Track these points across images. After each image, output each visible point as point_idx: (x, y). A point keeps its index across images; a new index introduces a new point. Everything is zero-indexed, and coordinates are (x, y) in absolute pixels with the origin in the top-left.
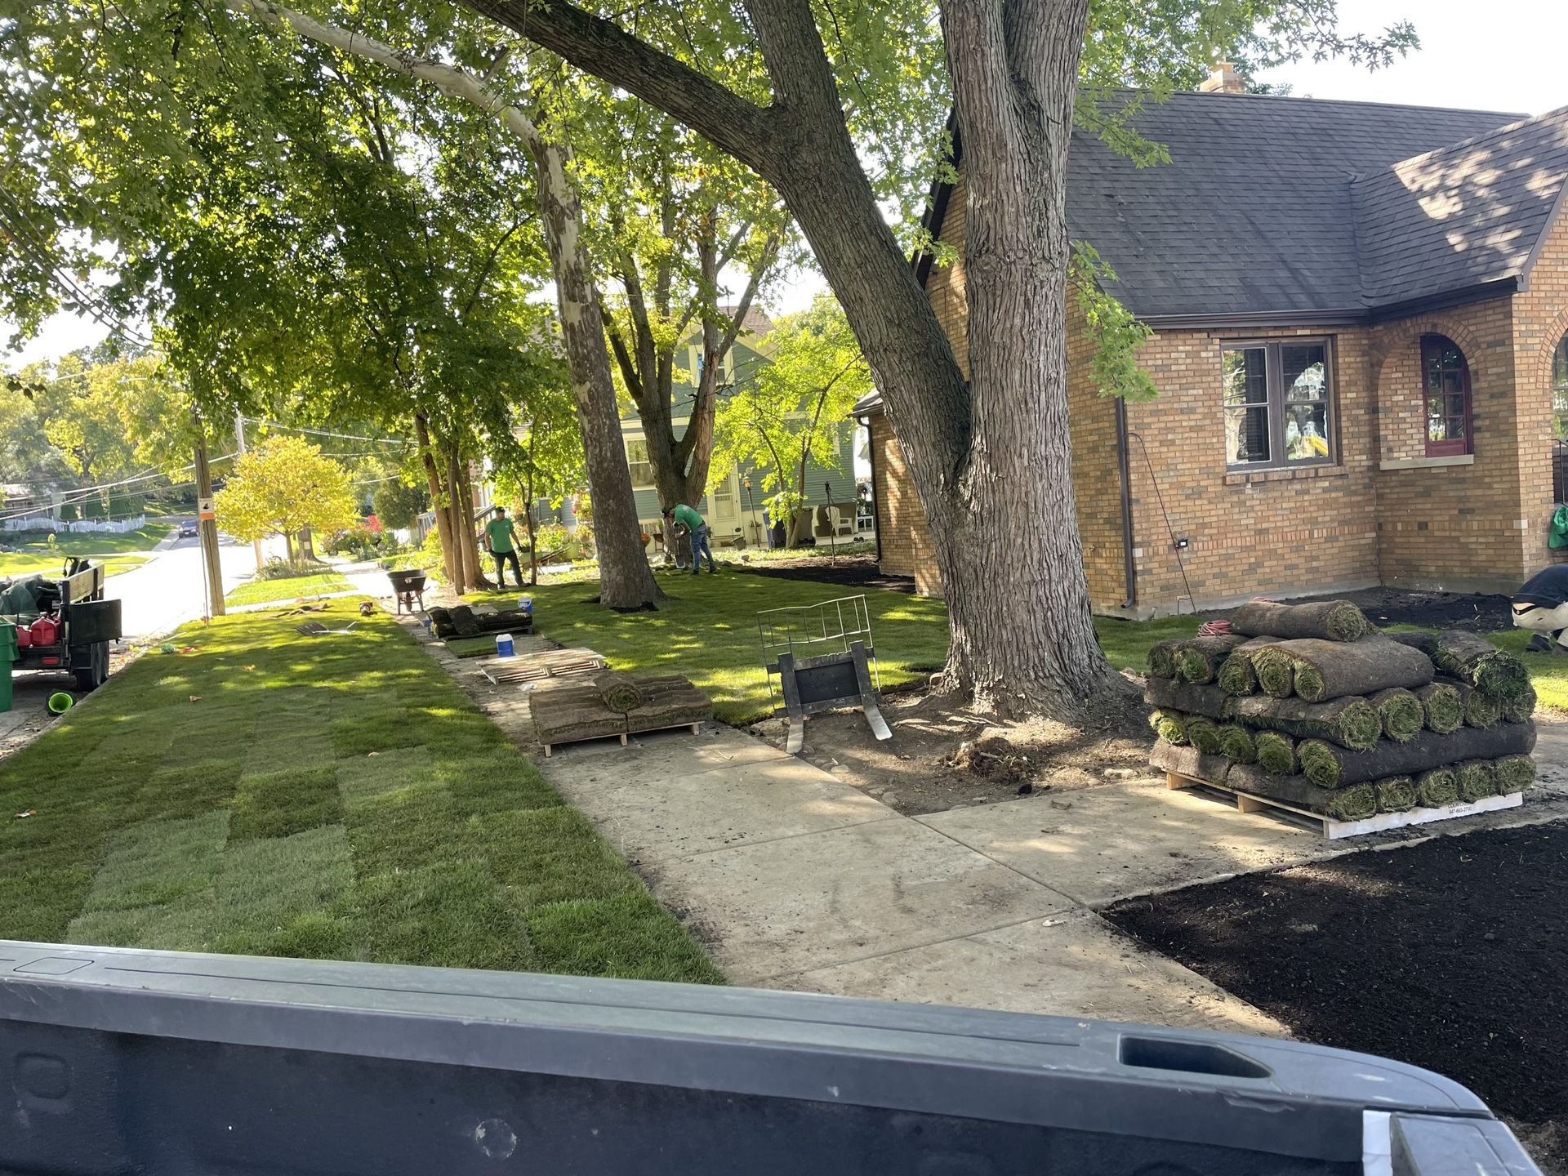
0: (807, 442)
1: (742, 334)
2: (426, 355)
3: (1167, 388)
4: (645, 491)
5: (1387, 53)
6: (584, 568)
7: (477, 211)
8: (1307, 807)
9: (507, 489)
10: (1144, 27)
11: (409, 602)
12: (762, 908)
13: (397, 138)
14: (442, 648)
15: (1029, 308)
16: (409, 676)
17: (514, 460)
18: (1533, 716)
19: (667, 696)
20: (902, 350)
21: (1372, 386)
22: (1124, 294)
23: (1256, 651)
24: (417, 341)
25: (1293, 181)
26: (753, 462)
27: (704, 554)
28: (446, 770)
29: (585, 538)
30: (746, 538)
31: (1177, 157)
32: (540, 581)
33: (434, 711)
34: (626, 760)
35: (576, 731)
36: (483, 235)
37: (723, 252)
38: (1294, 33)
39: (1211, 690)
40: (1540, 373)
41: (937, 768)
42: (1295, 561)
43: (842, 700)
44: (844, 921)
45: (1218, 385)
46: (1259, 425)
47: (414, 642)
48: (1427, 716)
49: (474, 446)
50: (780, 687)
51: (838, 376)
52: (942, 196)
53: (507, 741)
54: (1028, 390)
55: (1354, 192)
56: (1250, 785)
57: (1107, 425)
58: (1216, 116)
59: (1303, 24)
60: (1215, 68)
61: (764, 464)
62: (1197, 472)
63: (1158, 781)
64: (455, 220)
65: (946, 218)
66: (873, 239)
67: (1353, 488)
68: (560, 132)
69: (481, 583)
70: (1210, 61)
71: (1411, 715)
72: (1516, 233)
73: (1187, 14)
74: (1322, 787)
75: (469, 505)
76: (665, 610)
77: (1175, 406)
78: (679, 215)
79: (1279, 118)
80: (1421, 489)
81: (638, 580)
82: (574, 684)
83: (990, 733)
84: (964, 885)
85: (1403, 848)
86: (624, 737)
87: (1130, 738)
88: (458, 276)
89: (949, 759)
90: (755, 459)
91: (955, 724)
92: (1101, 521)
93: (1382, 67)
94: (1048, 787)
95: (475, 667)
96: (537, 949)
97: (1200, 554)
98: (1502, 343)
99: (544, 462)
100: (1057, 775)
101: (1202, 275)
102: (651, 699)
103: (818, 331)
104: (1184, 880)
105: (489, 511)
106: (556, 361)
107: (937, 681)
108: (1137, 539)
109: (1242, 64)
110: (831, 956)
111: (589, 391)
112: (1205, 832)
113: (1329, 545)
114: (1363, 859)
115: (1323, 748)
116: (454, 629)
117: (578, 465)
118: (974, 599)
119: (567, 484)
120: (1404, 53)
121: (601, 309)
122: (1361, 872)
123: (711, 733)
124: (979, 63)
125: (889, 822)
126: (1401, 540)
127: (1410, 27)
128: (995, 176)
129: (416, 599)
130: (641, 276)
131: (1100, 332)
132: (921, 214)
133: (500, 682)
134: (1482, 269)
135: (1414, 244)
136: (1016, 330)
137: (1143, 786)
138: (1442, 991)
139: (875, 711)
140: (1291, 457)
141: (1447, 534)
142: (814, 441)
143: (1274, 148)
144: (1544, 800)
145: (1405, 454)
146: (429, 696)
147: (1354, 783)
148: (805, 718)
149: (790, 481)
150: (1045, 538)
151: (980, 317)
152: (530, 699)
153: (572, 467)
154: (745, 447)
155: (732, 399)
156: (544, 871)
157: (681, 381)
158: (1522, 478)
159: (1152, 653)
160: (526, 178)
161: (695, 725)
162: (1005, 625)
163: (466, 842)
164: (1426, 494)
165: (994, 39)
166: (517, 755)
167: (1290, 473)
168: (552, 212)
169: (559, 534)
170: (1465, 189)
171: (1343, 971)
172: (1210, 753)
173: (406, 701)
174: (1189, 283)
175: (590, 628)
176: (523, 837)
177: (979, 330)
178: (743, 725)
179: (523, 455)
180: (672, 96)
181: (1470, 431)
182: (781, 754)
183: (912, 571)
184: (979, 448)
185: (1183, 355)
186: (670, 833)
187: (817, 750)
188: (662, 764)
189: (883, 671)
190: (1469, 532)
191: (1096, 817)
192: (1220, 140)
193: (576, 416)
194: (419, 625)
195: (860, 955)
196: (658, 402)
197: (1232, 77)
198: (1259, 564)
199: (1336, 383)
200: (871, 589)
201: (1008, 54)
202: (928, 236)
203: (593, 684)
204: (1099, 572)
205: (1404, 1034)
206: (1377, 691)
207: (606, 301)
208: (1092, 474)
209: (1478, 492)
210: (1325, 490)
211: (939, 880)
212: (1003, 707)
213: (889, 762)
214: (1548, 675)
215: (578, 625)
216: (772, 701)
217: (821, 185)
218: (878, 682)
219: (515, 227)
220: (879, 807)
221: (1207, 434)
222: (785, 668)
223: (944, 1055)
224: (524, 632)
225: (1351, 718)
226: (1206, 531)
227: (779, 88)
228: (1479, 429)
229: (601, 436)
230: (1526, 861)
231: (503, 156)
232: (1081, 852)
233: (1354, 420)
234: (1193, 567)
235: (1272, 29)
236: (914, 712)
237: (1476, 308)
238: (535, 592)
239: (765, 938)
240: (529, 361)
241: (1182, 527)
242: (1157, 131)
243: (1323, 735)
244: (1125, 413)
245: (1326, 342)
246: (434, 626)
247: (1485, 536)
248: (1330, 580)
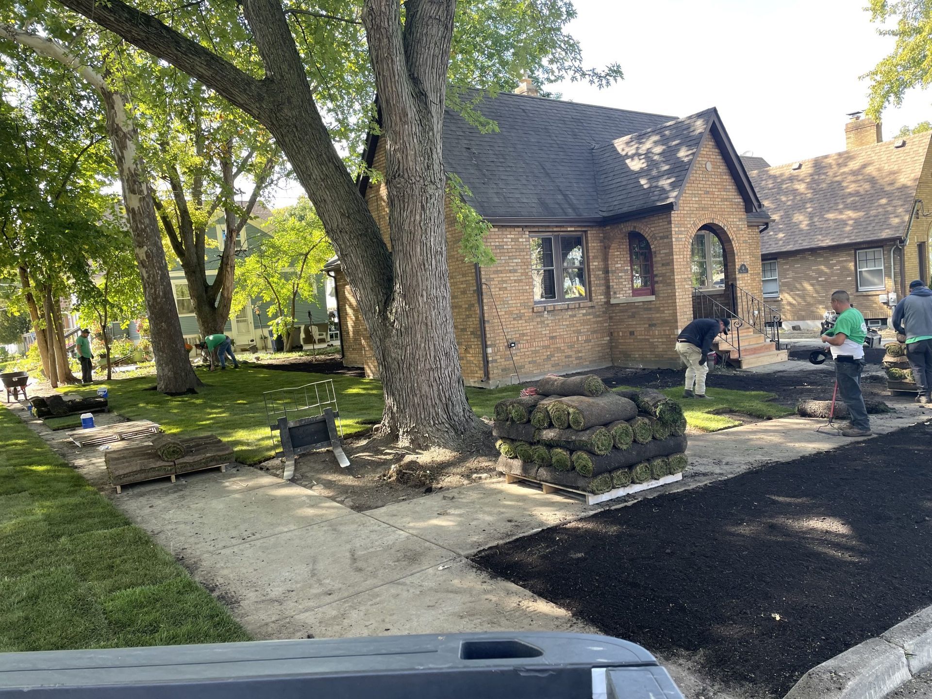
0: (296, 286)
1: (251, 219)
2: (26, 226)
3: (502, 258)
4: (188, 318)
5: (608, 80)
6: (146, 367)
7: (64, 132)
8: (577, 488)
9: (88, 316)
10: (485, 54)
11: (16, 394)
12: (267, 579)
13: (5, 82)
14: (40, 425)
15: (424, 210)
16: (16, 444)
17: (94, 298)
18: (686, 432)
19: (202, 449)
20: (351, 232)
21: (605, 259)
22: (478, 204)
23: (549, 404)
24: (20, 217)
25: (564, 146)
26: (261, 298)
27: (230, 357)
28: (43, 507)
29: (146, 348)
30: (258, 346)
31: (504, 129)
32: (114, 377)
33: (34, 468)
34: (175, 492)
35: (139, 475)
36: (67, 148)
37: (237, 166)
38: (561, 65)
39: (527, 426)
40: (685, 253)
41: (377, 481)
42: (570, 353)
43: (319, 445)
44: (319, 582)
45: (528, 257)
46: (550, 279)
47: (20, 421)
48: (635, 434)
49: (63, 287)
50: (279, 439)
51: (314, 246)
52: (373, 143)
53: (89, 485)
54: (425, 258)
55: (594, 154)
56: (549, 478)
57: (471, 278)
58: (523, 108)
59: (565, 60)
60: (522, 81)
61: (268, 299)
62: (519, 305)
63: (501, 479)
64: (47, 138)
65: (376, 155)
66: (331, 165)
67: (598, 313)
68: (121, 84)
69: (69, 379)
70: (520, 76)
71: (627, 435)
72: (673, 180)
73: (507, 49)
74: (585, 477)
75: (60, 327)
76: (203, 393)
77: (507, 268)
78: (207, 143)
79: (556, 111)
80: (630, 314)
81: (183, 374)
82: (137, 444)
83: (408, 458)
84: (393, 551)
85: (626, 506)
86: (173, 477)
87: (486, 456)
88: (50, 174)
89: (384, 476)
90: (263, 296)
91: (388, 454)
92: (469, 333)
93: (605, 87)
94: (441, 488)
95: (66, 436)
96: (110, 622)
97: (522, 350)
98: (667, 237)
99: (115, 299)
100: (446, 480)
101: (519, 196)
102: (192, 451)
103: (302, 218)
104: (515, 535)
105: (76, 331)
106: (123, 232)
107: (377, 429)
108: (489, 343)
109: (536, 80)
110: (311, 604)
111: (146, 252)
112: (526, 506)
113: (587, 344)
114: (606, 515)
115: (585, 456)
116: (49, 411)
117: (140, 300)
118: (398, 380)
119: (132, 313)
120: (616, 80)
121: (154, 199)
122: (605, 521)
123: (234, 471)
124: (390, 65)
125: (348, 518)
126: (622, 341)
127: (619, 67)
128: (402, 132)
129: (21, 392)
130: (182, 179)
131: (465, 226)
132: (362, 152)
133: (84, 445)
134: (656, 198)
135: (624, 183)
136: (417, 222)
137: (493, 483)
138: (646, 583)
139: (340, 449)
140: (567, 297)
141: (643, 337)
142: (300, 286)
143: (554, 128)
144: (692, 476)
145: (622, 296)
146: (30, 458)
147: (600, 473)
148: (296, 457)
149: (286, 310)
150: (437, 343)
151: (396, 214)
152: (105, 456)
153: (136, 301)
154: (255, 289)
155: (247, 259)
156: (115, 570)
157: (211, 247)
158: (678, 308)
159: (496, 407)
160: (99, 112)
161: (223, 466)
162: (416, 395)
163: (57, 555)
164: (633, 316)
165: (398, 52)
166: (96, 493)
167: (566, 306)
168: (117, 136)
169: (128, 345)
170: (648, 155)
171: (597, 578)
172: (528, 462)
173: (13, 462)
174: (511, 200)
175: (150, 407)
176: (100, 548)
177: (396, 222)
178: (255, 464)
179: (100, 294)
180: (198, 68)
181: (653, 283)
182: (279, 480)
183: (363, 364)
184: (398, 291)
185: (510, 240)
186: (205, 537)
187: (303, 476)
188: (200, 493)
189: (344, 425)
190: (654, 336)
191: (467, 503)
192: (526, 121)
193: (138, 268)
194: (23, 409)
195: (329, 601)
196: (195, 260)
197: (531, 87)
198: (552, 355)
199: (588, 257)
200: (339, 375)
201: (407, 62)
202: (365, 165)
203: (151, 444)
204: (469, 362)
205: (628, 609)
206: (610, 423)
207: (158, 194)
208: (463, 306)
209: (658, 315)
210: (584, 315)
211: (378, 549)
212: (416, 442)
213: (348, 480)
214: (693, 410)
215: (141, 405)
216: (275, 447)
217: (297, 130)
218: (342, 431)
219: (91, 144)
220: (342, 508)
221: (523, 284)
222: (282, 426)
223: (356, 669)
224: (102, 411)
225: (598, 438)
226: (525, 338)
227: (269, 68)
228: (657, 282)
229: (156, 281)
230: (685, 509)
231: (82, 98)
232: (460, 524)
233: (597, 277)
234: (519, 358)
235: (549, 62)
236: (364, 449)
237: (654, 219)
238: (109, 384)
239: (268, 598)
240: (102, 232)
241: (512, 336)
242: (493, 114)
243: (584, 448)
244: (480, 272)
245: (582, 235)
246: (34, 410)
247: (662, 338)
248: (587, 363)
